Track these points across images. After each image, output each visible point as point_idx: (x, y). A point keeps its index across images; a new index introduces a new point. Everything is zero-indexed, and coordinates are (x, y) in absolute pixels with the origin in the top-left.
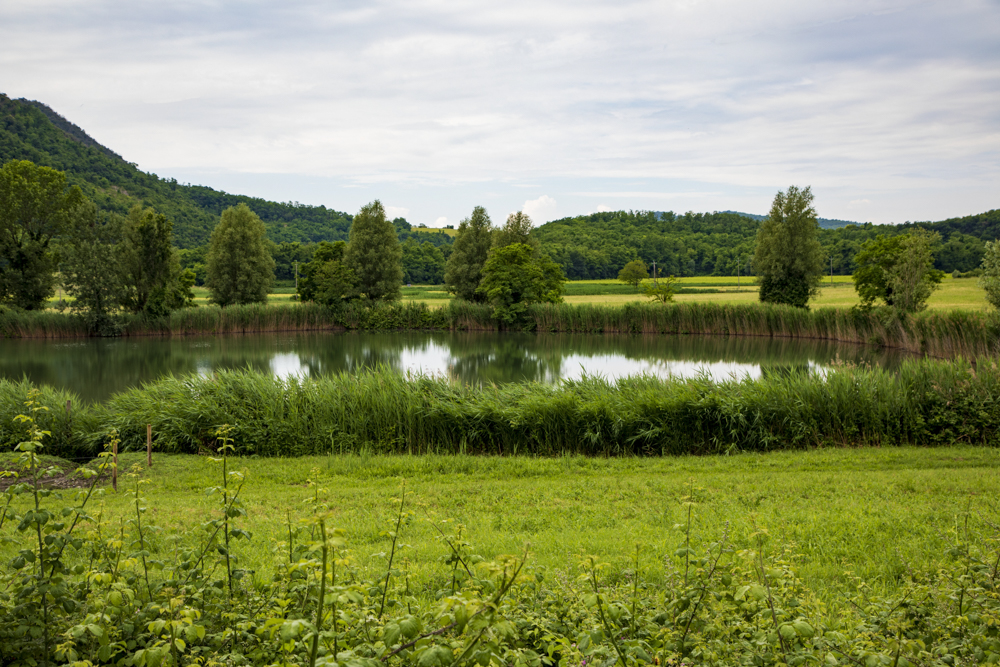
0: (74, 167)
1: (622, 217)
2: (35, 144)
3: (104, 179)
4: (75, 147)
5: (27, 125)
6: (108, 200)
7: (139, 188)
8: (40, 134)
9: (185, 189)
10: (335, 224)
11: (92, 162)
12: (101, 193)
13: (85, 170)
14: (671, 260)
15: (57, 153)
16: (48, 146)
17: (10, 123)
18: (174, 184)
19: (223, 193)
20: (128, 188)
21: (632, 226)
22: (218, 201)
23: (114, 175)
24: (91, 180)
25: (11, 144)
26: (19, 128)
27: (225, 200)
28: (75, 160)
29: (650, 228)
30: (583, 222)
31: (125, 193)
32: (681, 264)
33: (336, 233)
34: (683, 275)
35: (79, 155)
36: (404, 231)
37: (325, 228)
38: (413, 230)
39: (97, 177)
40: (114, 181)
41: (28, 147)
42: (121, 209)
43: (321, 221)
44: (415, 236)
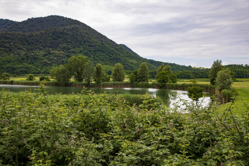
0: (126, 56)
1: (235, 65)
2: (120, 52)
3: (132, 58)
4: (127, 53)
5: (119, 49)
6: (132, 62)
7: (138, 60)
8: (121, 50)
9: (148, 60)
10: (176, 67)
11: (130, 55)
12: (131, 61)
13: (128, 57)
14: (244, 75)
15: (124, 54)
16: (122, 52)
17: (116, 49)
18: (146, 59)
19: (155, 61)
20: (136, 60)
21: (237, 67)
22: (154, 62)
23: (134, 57)
24: (129, 58)
25: (115, 52)
26: (117, 49)
27: (155, 62)
28: (127, 55)
29: (241, 68)
30: (226, 67)
31: (135, 61)
32: (246, 76)
33: (176, 68)
34: (247, 78)
35: (128, 54)
36: (190, 68)
37: (174, 68)
38: (192, 68)
39: (130, 58)
40: (133, 59)
41: (118, 53)
42: (134, 64)
43: (173, 66)
44: (192, 69)
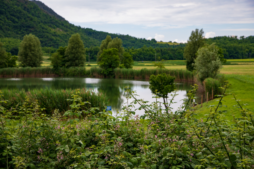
0: (45, 22)
1: (225, 38)
2: (33, 15)
3: (55, 26)
4: (46, 16)
5: (31, 8)
6: (55, 33)
7: (65, 28)
8: (35, 12)
9: (83, 29)
10: (131, 41)
11: (51, 20)
12: (53, 30)
13: (48, 23)
14: (239, 53)
15: (40, 17)
16: (37, 15)
17: (25, 8)
18: (79, 28)
19: (95, 30)
20: (62, 29)
21: (228, 41)
22: (93, 33)
23: (58, 25)
24: (50, 26)
25: (24, 15)
26: (28, 9)
27: (96, 33)
28: (45, 19)
29: (235, 42)
30: (210, 40)
31: (61, 30)
32: (242, 54)
33: (131, 44)
34: (243, 58)
35: (47, 18)
36: (154, 43)
37: (128, 42)
38: (157, 43)
39: (52, 25)
40: (58, 27)
41: (29, 15)
42: (59, 36)
43: (127, 40)
44: (158, 45)
